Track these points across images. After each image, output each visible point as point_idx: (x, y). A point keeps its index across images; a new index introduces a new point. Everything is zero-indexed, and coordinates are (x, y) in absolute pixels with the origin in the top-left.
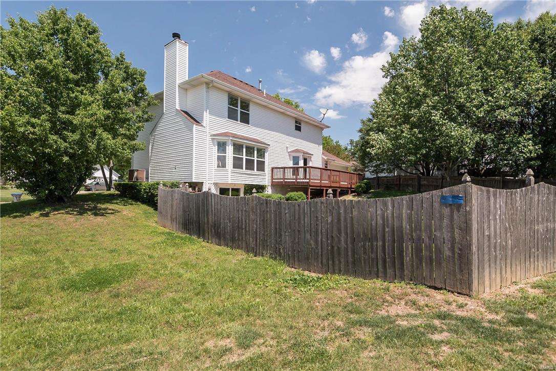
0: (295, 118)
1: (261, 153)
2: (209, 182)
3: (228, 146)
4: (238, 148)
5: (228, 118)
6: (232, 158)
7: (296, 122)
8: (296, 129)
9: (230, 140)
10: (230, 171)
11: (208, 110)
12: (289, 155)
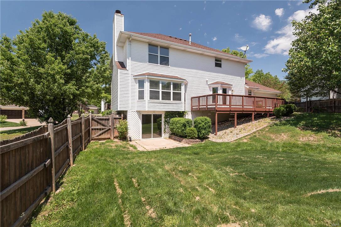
0: (216, 58)
1: (177, 86)
2: (132, 110)
3: (146, 83)
4: (154, 84)
5: (149, 62)
6: (149, 91)
7: (216, 60)
8: (216, 66)
9: (146, 78)
10: (147, 101)
11: (130, 58)
12: (210, 87)
